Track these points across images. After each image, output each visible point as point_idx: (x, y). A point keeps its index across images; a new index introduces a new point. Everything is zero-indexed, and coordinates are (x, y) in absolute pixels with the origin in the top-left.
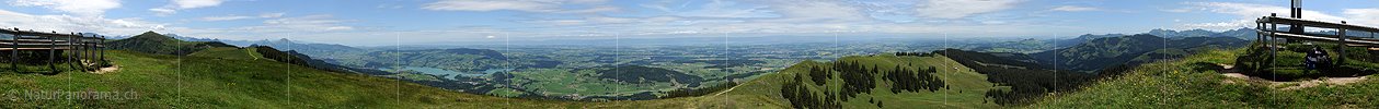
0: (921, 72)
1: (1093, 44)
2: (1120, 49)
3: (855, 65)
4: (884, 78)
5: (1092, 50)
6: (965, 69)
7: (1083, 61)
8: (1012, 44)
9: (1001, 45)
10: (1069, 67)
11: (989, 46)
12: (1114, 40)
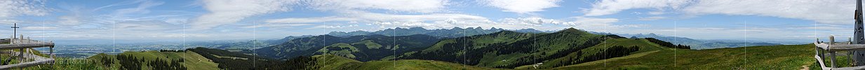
0: (173, 63)
1: (293, 42)
2: (310, 45)
3: (130, 57)
4: (148, 65)
5: (292, 46)
6: (206, 61)
7: (286, 53)
8: (242, 43)
9: (235, 44)
10: (278, 57)
11: (228, 45)
12: (306, 39)
